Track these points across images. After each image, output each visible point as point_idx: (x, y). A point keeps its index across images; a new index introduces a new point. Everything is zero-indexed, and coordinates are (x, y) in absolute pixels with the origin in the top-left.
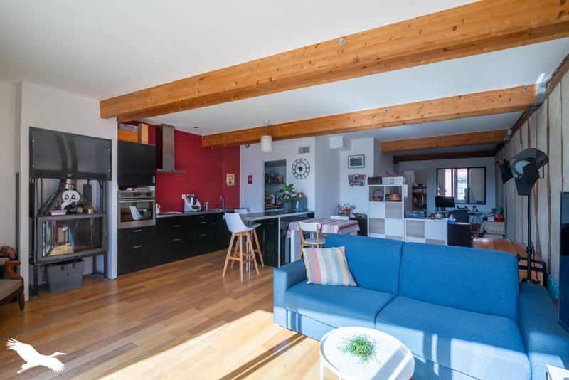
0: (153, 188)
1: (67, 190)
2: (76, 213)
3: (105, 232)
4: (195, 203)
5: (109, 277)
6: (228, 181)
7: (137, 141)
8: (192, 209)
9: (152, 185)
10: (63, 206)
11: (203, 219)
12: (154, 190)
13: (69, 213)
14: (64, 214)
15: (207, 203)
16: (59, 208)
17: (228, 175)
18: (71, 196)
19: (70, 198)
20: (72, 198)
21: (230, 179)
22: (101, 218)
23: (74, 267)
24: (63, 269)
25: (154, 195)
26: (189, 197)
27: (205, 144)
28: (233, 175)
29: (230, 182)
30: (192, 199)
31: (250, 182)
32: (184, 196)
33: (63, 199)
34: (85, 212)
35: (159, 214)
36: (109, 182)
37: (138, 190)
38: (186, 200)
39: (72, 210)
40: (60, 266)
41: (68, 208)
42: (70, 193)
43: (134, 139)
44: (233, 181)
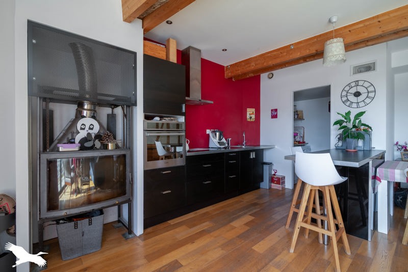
0: (182, 119)
1: (84, 117)
2: (92, 148)
3: (128, 174)
4: (220, 139)
5: (135, 232)
6: (248, 116)
7: (164, 58)
8: (218, 146)
9: (181, 114)
10: (78, 138)
11: (232, 158)
12: (184, 121)
13: (83, 148)
14: (77, 149)
15: (230, 139)
16: (71, 142)
17: (248, 109)
18: (88, 126)
19: (87, 128)
20: (90, 129)
21: (250, 113)
22: (124, 156)
23: (90, 223)
24: (76, 227)
25: (184, 127)
26: (214, 132)
27: (227, 74)
28: (253, 110)
29: (251, 118)
30: (218, 134)
31: (274, 116)
32: (208, 131)
33: (79, 128)
34: (105, 147)
35: (189, 151)
36: (134, 107)
37: (166, 120)
38: (211, 135)
39: (87, 145)
40: (72, 224)
41: (83, 141)
42: (87, 121)
43: (161, 55)
44: (253, 116)
